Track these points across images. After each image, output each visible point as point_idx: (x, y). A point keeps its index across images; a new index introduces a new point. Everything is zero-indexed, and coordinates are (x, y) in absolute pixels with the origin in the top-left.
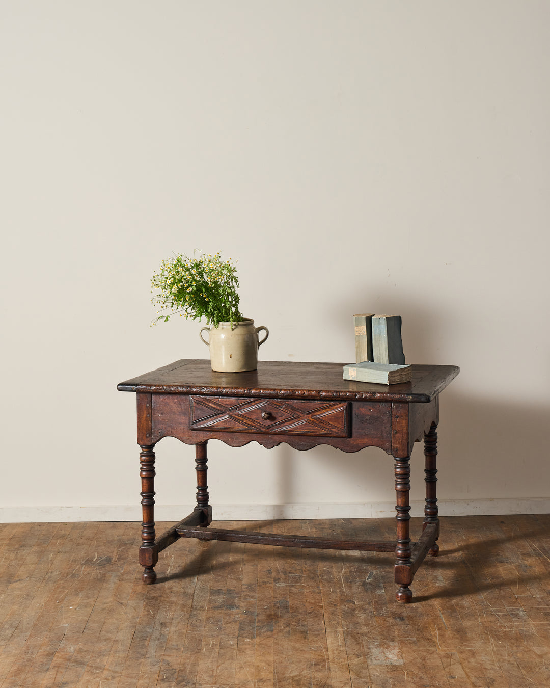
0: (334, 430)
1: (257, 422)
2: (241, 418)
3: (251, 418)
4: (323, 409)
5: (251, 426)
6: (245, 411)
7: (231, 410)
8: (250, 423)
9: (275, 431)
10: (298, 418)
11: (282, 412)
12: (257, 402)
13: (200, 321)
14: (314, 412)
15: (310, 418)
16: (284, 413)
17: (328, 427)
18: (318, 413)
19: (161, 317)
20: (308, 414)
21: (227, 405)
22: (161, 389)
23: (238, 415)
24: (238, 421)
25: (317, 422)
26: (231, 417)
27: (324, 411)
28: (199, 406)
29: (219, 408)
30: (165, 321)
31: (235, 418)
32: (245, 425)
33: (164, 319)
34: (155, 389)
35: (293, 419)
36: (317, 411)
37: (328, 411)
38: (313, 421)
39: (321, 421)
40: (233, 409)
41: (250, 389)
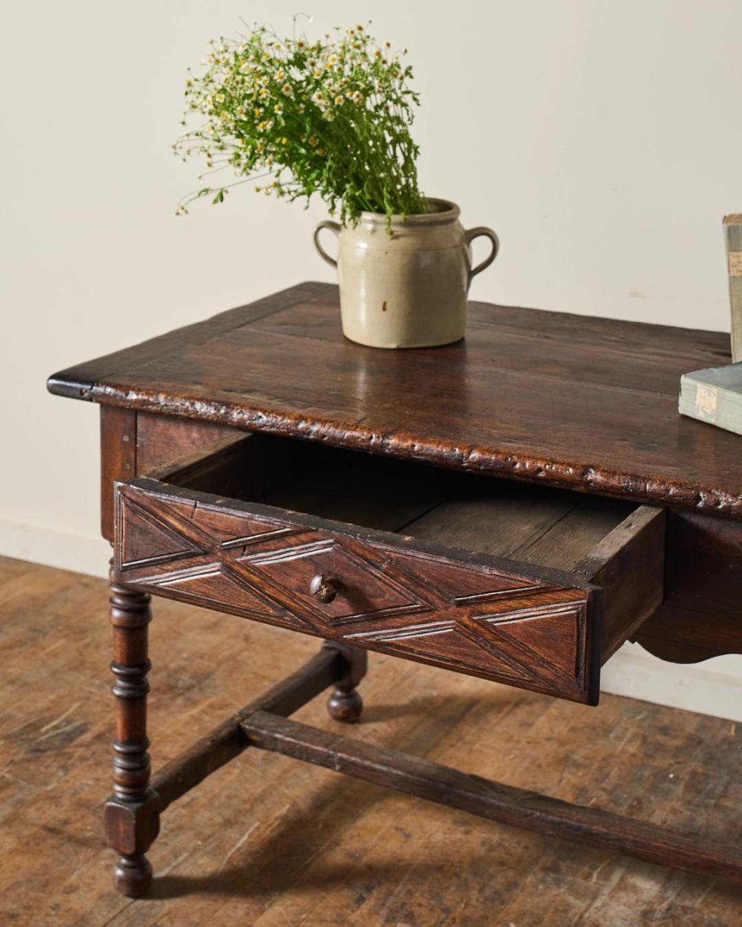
0: (542, 671)
1: (302, 601)
2: (256, 579)
3: (286, 584)
4: (510, 597)
5: (287, 608)
6: (265, 560)
7: (228, 549)
8: (283, 599)
9: (356, 638)
10: (428, 611)
11: (379, 583)
12: (303, 537)
13: (307, 208)
14: (480, 601)
15: (465, 619)
16: (385, 587)
17: (523, 658)
18: (491, 607)
19: (206, 191)
20: (460, 604)
21: (216, 530)
22: (153, 404)
23: (246, 565)
24: (246, 584)
25: (488, 636)
26: (228, 568)
27: (510, 603)
28: (140, 520)
29: (194, 535)
30: (215, 202)
31: (238, 573)
32: (269, 603)
33: (215, 195)
34: (137, 401)
35: (413, 612)
36: (490, 600)
37: (525, 607)
38: (475, 631)
39: (501, 634)
40: (234, 547)
41: (386, 435)
